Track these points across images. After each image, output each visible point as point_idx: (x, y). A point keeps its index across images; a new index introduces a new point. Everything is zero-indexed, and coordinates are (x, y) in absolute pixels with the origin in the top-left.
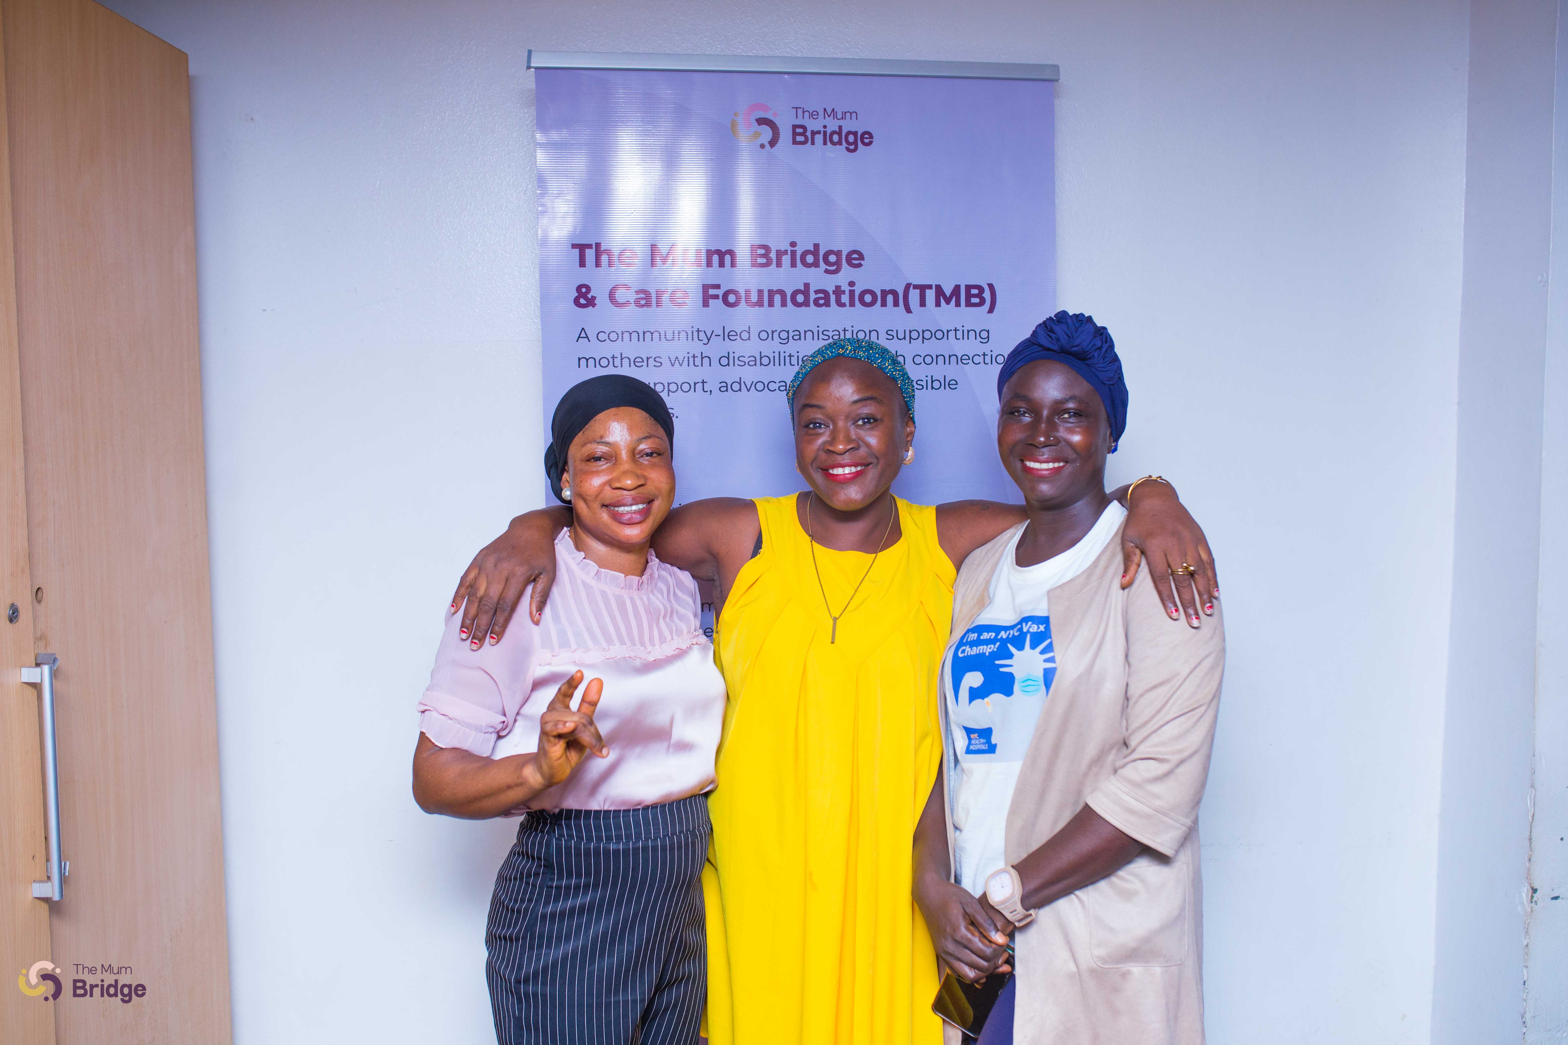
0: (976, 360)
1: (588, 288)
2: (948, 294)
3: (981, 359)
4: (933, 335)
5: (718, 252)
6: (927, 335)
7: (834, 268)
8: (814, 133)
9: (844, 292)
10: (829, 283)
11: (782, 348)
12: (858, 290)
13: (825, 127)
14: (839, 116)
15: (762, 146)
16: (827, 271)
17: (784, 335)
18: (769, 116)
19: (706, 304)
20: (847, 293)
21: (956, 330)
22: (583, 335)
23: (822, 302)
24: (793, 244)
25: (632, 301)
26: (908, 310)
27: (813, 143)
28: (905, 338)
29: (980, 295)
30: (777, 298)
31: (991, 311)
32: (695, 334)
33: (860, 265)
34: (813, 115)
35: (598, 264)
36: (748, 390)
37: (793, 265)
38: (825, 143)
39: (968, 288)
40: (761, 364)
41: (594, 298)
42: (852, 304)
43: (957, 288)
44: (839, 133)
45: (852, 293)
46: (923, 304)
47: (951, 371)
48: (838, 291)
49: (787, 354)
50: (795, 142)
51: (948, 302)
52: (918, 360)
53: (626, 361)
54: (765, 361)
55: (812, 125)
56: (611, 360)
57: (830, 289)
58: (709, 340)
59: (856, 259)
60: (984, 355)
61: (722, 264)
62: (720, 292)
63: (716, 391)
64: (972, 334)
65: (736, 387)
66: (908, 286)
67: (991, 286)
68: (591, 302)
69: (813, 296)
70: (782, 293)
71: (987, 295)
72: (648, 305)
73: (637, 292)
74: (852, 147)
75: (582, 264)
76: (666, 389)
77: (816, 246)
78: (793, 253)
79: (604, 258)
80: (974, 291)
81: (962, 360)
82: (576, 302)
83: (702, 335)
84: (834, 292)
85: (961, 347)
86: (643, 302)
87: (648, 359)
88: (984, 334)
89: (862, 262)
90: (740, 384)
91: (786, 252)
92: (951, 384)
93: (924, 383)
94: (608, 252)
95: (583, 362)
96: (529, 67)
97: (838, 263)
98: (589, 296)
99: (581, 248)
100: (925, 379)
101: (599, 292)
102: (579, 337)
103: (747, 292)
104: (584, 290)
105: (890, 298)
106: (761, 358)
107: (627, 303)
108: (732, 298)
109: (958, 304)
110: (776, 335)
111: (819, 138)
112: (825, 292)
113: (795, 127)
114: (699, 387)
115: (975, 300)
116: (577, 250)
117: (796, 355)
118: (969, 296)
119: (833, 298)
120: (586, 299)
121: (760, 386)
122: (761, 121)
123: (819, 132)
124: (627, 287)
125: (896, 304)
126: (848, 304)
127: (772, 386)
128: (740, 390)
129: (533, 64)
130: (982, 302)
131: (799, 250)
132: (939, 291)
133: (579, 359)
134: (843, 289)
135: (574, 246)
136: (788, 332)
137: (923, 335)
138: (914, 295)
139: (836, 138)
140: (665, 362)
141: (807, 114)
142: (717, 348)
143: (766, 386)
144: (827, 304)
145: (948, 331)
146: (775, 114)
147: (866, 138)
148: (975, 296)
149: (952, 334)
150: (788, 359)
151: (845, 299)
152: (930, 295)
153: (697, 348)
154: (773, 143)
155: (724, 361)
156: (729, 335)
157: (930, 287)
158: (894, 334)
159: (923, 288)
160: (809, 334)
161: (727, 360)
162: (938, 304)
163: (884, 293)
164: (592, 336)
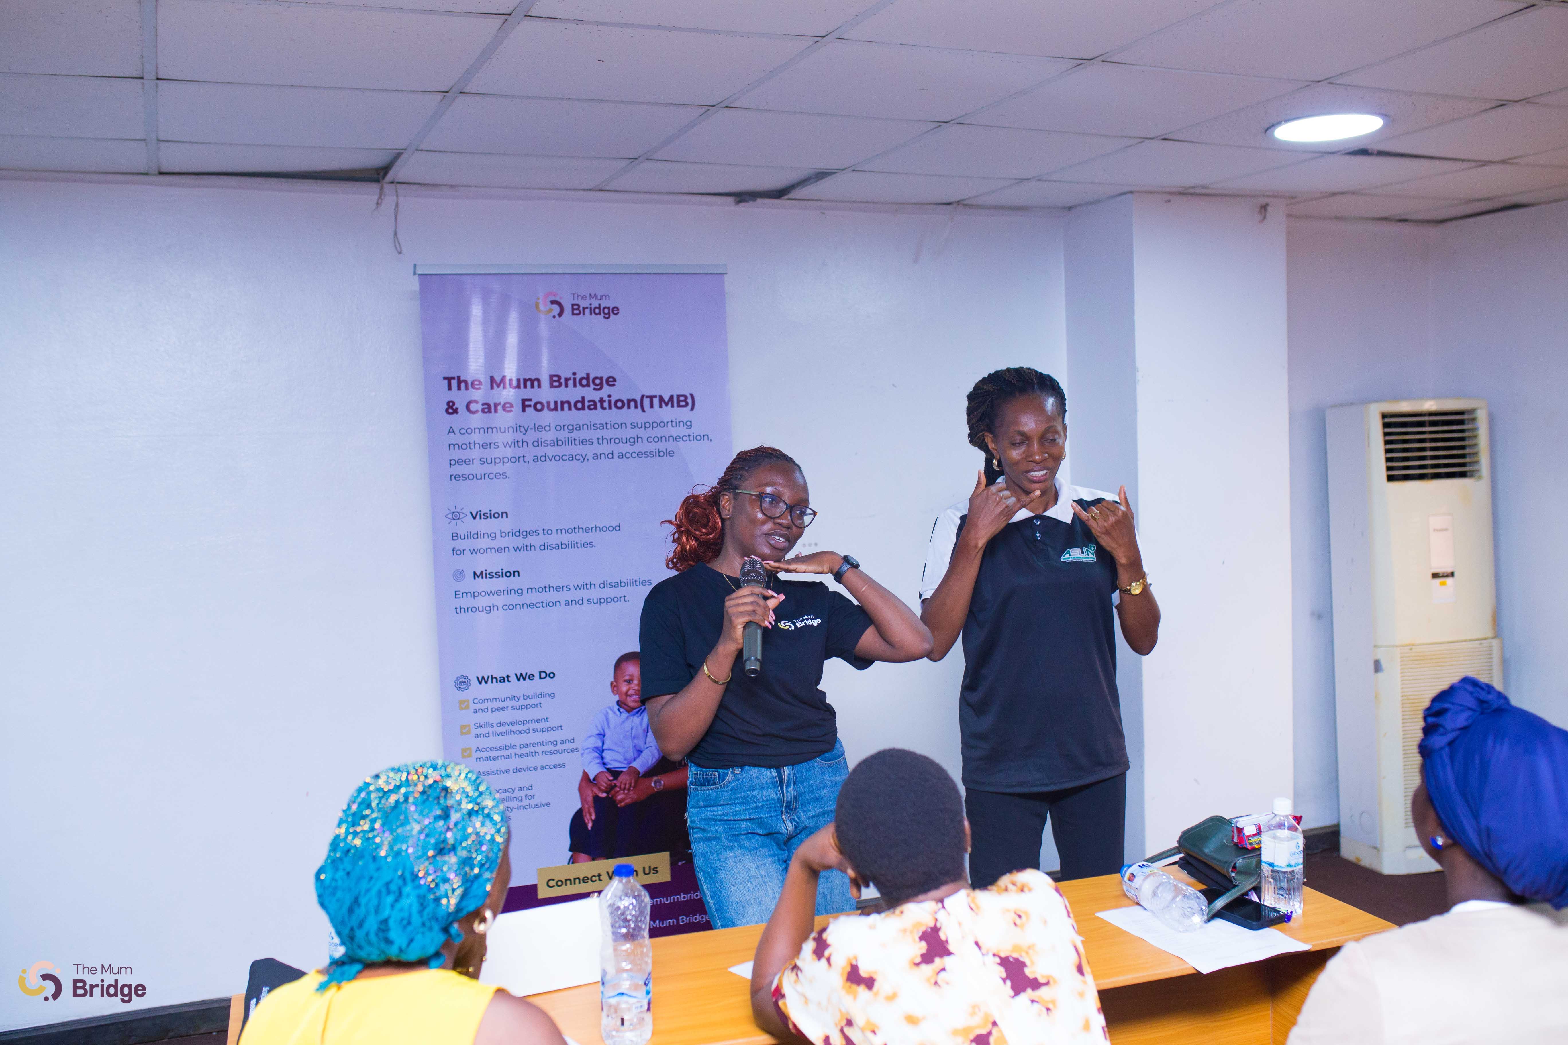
0: (685, 438)
1: (454, 403)
2: (666, 400)
3: (687, 438)
4: (659, 425)
5: (530, 379)
6: (655, 425)
7: (599, 387)
8: (584, 309)
9: (605, 401)
10: (596, 396)
11: (570, 435)
12: (613, 399)
13: (591, 304)
14: (599, 298)
15: (554, 317)
16: (595, 389)
17: (570, 427)
18: (557, 299)
19: (524, 410)
20: (607, 401)
21: (672, 421)
22: (451, 430)
23: (592, 407)
24: (574, 374)
25: (480, 410)
26: (643, 411)
27: (584, 314)
28: (642, 427)
29: (685, 400)
30: (566, 406)
31: (692, 409)
32: (518, 428)
33: (614, 385)
34: (583, 298)
35: (459, 388)
36: (551, 461)
37: (575, 386)
38: (591, 314)
39: (678, 396)
40: (558, 445)
41: (457, 409)
42: (610, 408)
43: (671, 398)
44: (599, 308)
45: (610, 402)
46: (652, 406)
47: (670, 446)
48: (602, 401)
49: (573, 439)
50: (573, 314)
51: (667, 405)
52: (650, 440)
53: (477, 446)
54: (560, 443)
55: (583, 304)
56: (468, 445)
57: (597, 400)
58: (526, 431)
59: (611, 381)
60: (689, 436)
61: (532, 387)
62: (532, 403)
63: (531, 462)
64: (681, 423)
65: (543, 459)
66: (643, 397)
67: (692, 395)
68: (456, 411)
69: (587, 404)
70: (569, 403)
71: (689, 400)
72: (490, 411)
73: (483, 404)
74: (607, 316)
75: (450, 388)
76: (502, 461)
77: (588, 375)
78: (575, 379)
79: (463, 385)
80: (682, 398)
81: (676, 439)
82: (447, 411)
83: (522, 429)
84: (600, 401)
85: (674, 431)
86: (486, 410)
87: (490, 444)
88: (689, 423)
89: (615, 383)
90: (545, 457)
91: (570, 379)
92: (670, 454)
93: (654, 453)
94: (465, 382)
95: (452, 447)
96: (415, 274)
97: (601, 384)
98: (454, 407)
99: (449, 379)
100: (654, 451)
101: (461, 405)
102: (449, 432)
103: (548, 403)
104: (451, 404)
105: (632, 404)
106: (557, 441)
107: (477, 412)
108: (539, 407)
109: (672, 406)
110: (566, 427)
111: (587, 311)
112: (594, 402)
113: (573, 305)
114: (521, 459)
115: (682, 404)
116: (446, 381)
117: (578, 439)
118: (679, 401)
119: (599, 405)
120: (453, 409)
121: (557, 458)
122: (553, 302)
123: (587, 308)
124: (476, 402)
125: (636, 407)
126: (607, 408)
127: (564, 458)
128: (546, 460)
129: (418, 272)
130: (687, 405)
131: (578, 377)
132: (661, 399)
133: (450, 445)
134: (604, 399)
135: (445, 378)
136: (573, 426)
137: (652, 425)
138: (647, 402)
139: (597, 311)
140: (501, 446)
141: (579, 297)
142: (532, 436)
143: (561, 458)
144: (595, 408)
145: (667, 422)
146: (561, 298)
147: (615, 310)
148: (682, 401)
149: (669, 424)
150: (573, 441)
151: (606, 405)
152: (656, 401)
153: (519, 436)
154: (560, 314)
155: (536, 444)
156: (538, 428)
157: (655, 397)
158: (636, 425)
159: (651, 398)
160: (585, 427)
161: (538, 443)
162: (661, 406)
163: (629, 401)
164: (457, 432)
